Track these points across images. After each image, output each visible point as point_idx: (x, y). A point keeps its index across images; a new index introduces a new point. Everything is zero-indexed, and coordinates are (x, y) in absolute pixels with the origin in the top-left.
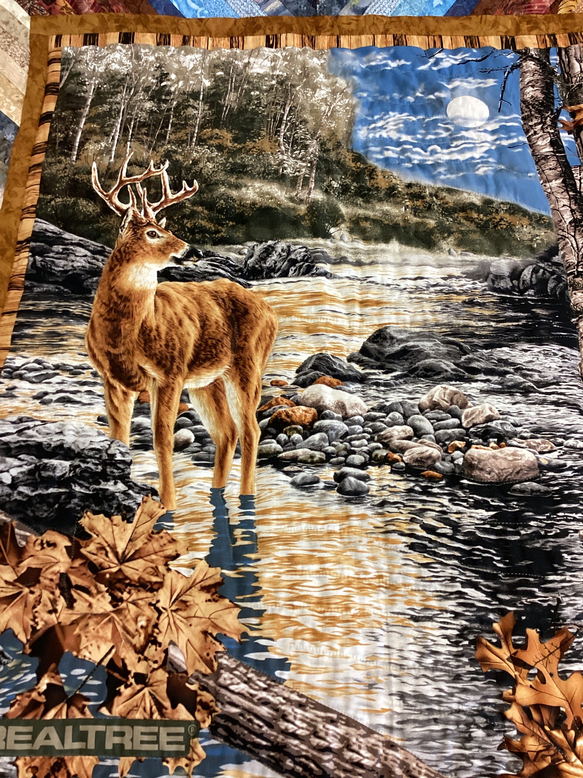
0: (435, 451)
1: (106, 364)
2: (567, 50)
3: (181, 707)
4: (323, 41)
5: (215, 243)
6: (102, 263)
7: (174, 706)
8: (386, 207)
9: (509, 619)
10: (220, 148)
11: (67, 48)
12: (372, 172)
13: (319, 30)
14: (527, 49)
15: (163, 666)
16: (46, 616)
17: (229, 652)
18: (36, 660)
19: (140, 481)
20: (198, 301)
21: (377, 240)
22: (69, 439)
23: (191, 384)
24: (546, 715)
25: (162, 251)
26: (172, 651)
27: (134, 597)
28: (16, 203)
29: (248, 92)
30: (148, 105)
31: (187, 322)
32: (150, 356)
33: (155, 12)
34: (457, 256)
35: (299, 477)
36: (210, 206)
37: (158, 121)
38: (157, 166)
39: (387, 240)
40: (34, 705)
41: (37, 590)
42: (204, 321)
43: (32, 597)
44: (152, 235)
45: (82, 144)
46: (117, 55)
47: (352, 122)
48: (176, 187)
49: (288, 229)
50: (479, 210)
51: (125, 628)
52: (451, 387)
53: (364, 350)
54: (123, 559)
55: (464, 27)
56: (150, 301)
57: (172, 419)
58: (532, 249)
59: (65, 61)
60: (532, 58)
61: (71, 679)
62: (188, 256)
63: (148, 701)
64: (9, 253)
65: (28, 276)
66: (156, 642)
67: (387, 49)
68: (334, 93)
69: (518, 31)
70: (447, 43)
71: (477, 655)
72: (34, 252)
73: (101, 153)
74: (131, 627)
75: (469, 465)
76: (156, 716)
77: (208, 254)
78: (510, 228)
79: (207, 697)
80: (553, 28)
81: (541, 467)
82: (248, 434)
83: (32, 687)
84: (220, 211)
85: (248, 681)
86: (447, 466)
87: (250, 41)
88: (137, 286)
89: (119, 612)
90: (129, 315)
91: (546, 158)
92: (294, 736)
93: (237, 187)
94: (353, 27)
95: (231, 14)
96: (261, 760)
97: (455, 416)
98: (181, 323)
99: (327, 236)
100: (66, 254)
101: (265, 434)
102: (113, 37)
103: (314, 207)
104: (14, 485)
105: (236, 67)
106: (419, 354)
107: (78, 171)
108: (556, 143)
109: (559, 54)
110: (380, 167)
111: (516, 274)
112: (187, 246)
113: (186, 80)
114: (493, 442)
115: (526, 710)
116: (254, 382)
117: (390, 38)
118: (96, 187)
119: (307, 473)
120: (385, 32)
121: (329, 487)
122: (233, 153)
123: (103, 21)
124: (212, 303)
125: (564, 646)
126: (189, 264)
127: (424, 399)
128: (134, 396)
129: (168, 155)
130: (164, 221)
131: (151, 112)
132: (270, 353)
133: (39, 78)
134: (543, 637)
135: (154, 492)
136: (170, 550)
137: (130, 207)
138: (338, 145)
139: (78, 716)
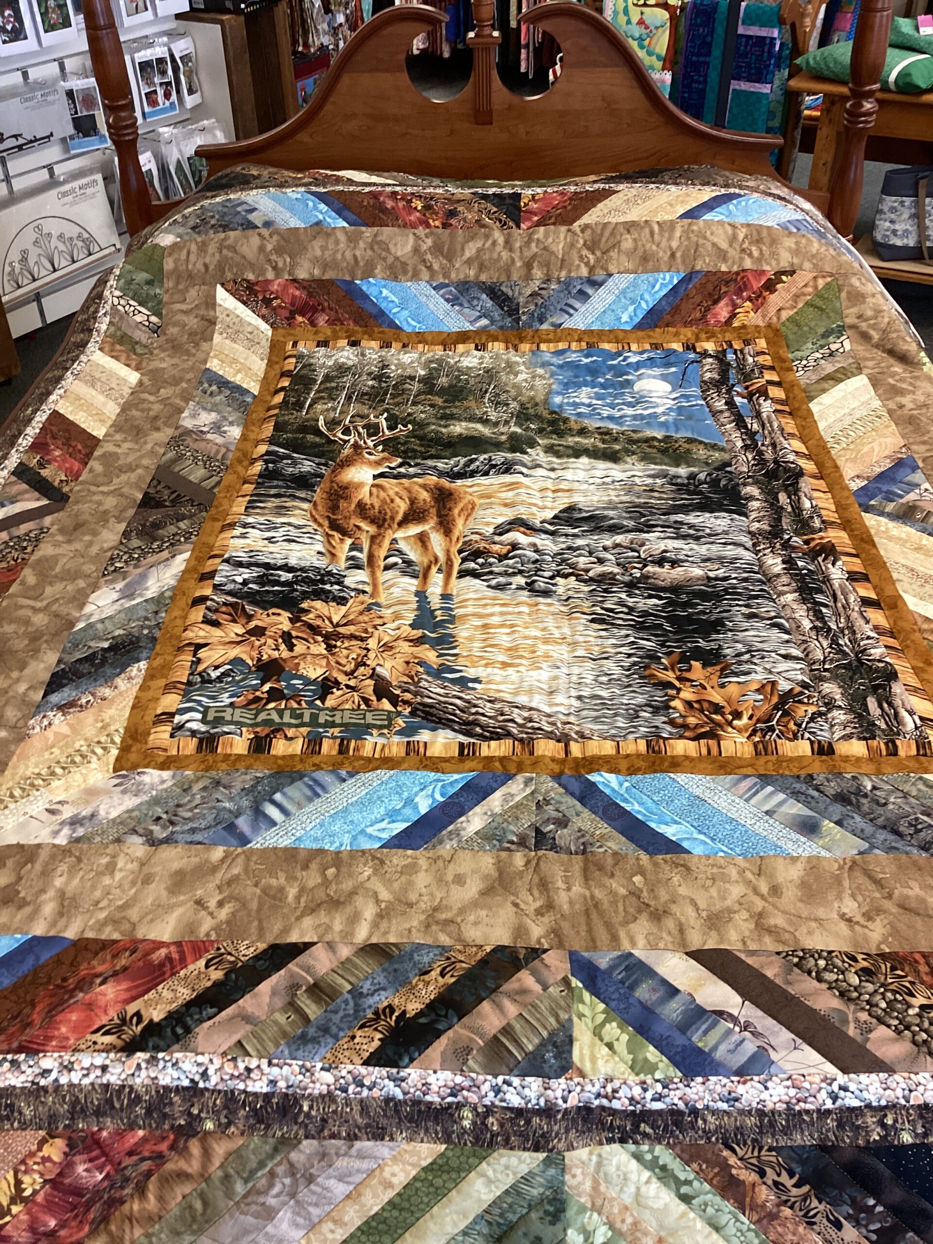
0: (616, 570)
1: (326, 523)
2: (742, 351)
3: (385, 700)
4: (525, 347)
5: (425, 458)
6: (323, 470)
7: (379, 700)
8: (577, 439)
9: (675, 657)
10: (432, 406)
11: (302, 348)
12: (566, 420)
13: (522, 340)
14: (706, 351)
15: (371, 677)
16: (270, 652)
17: (428, 673)
18: (261, 674)
19: (353, 586)
20: (408, 490)
21: (568, 456)
22: (293, 562)
23: (399, 535)
24: (706, 705)
25: (378, 463)
26: (378, 669)
27: (346, 644)
28: (252, 436)
29: (458, 377)
30: (370, 383)
31: (397, 500)
32: (365, 518)
33: (380, 326)
34: (640, 466)
35: (493, 583)
36: (421, 438)
37: (378, 394)
38: (376, 417)
39: (577, 457)
40: (257, 699)
41: (263, 640)
42: (413, 501)
43: (257, 643)
44: (370, 454)
45: (311, 405)
46: (345, 353)
47: (549, 393)
48: (391, 428)
49: (490, 448)
50: (659, 441)
51: (338, 663)
52: (630, 536)
53: (555, 517)
54: (338, 625)
55: (650, 337)
56: (367, 489)
57: (383, 553)
58: (707, 464)
59: (300, 357)
60: (711, 356)
61: (290, 686)
62: (400, 465)
63: (356, 699)
64: (245, 463)
65: (260, 476)
66: (365, 664)
67: (581, 351)
68: (534, 377)
69: (698, 339)
70: (634, 347)
71: (647, 672)
72: (267, 462)
73: (328, 410)
74: (343, 661)
75: (645, 577)
76: (363, 707)
77: (417, 465)
78: (688, 451)
79: (408, 696)
80: (728, 336)
81: (709, 578)
82: (449, 561)
83: (255, 689)
84: (432, 440)
85: (444, 688)
86: (627, 578)
87: (461, 348)
88: (356, 480)
89: (333, 654)
90: (347, 498)
91: (721, 412)
92: (483, 715)
93: (446, 426)
94: (551, 336)
95: (445, 329)
96: (454, 730)
97: (633, 550)
98: (392, 501)
99: (524, 452)
100: (295, 464)
101: (464, 560)
102: (343, 343)
103: (513, 437)
104: (245, 583)
105: (448, 363)
106: (605, 517)
107: (307, 420)
108: (730, 404)
109: (735, 353)
110: (573, 418)
111: (692, 476)
112: (400, 460)
113: (404, 369)
114: (667, 566)
115: (689, 704)
116: (456, 533)
117: (584, 344)
118: (323, 429)
119: (502, 580)
120: (580, 340)
121: (520, 588)
122: (445, 408)
123: (334, 332)
124: (421, 490)
125: (722, 670)
126: (402, 470)
127: (609, 543)
128: (349, 541)
129: (386, 410)
130: (380, 448)
131: (373, 387)
132: (471, 519)
133: (277, 367)
134: (704, 666)
135: (364, 592)
136: (379, 622)
137: (352, 439)
138: (537, 404)
139: (295, 705)
